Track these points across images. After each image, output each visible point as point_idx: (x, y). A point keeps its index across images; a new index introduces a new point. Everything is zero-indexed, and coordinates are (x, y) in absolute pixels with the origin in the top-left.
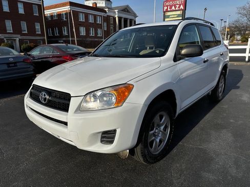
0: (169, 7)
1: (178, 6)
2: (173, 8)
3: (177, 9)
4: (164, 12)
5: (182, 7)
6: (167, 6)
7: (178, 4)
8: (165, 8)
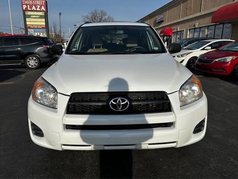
0: (28, 6)
1: (39, 6)
2: (34, 8)
3: (38, 9)
4: (24, 11)
5: (43, 8)
6: (27, 5)
7: (38, 5)
8: (25, 7)
